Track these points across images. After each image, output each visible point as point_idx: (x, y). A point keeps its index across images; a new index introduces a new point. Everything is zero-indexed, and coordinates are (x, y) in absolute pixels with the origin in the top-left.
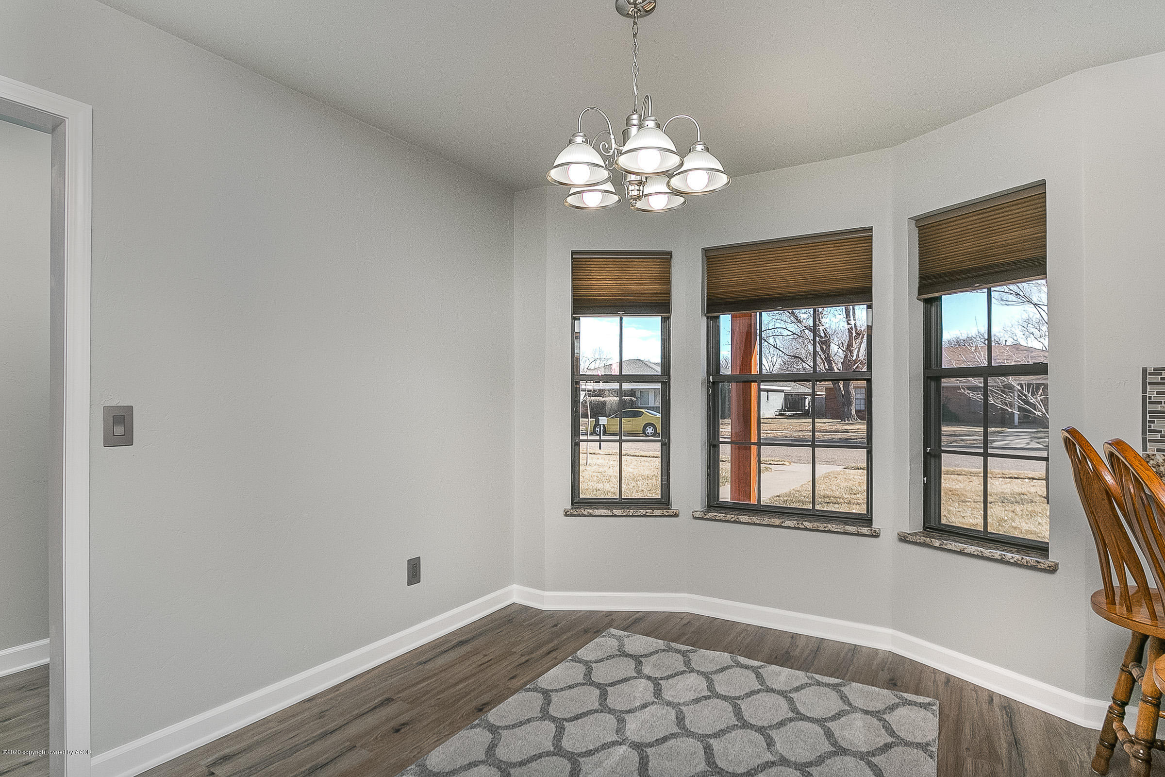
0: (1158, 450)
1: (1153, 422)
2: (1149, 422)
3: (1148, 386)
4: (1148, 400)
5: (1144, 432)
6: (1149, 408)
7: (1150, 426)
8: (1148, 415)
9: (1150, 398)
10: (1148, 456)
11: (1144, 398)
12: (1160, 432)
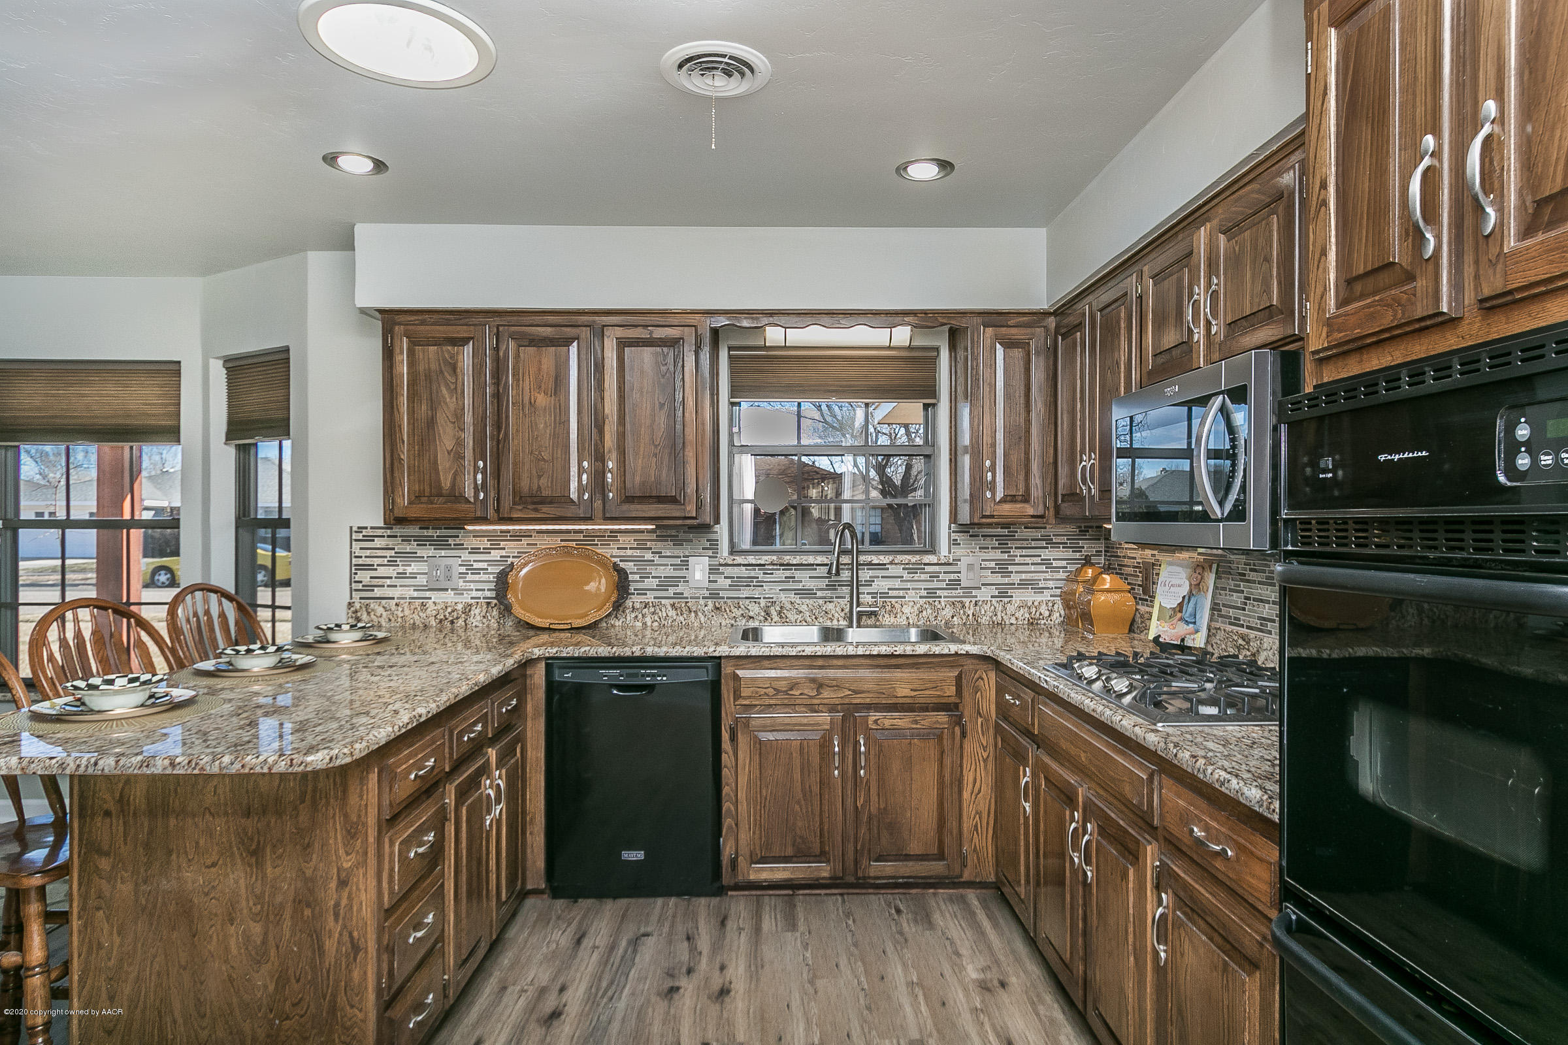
0: (360, 598)
1: (357, 574)
2: (355, 574)
3: (354, 542)
4: (354, 555)
5: (350, 583)
6: (355, 561)
7: (355, 578)
8: (354, 568)
9: (355, 552)
11: (351, 552)
12: (362, 582)
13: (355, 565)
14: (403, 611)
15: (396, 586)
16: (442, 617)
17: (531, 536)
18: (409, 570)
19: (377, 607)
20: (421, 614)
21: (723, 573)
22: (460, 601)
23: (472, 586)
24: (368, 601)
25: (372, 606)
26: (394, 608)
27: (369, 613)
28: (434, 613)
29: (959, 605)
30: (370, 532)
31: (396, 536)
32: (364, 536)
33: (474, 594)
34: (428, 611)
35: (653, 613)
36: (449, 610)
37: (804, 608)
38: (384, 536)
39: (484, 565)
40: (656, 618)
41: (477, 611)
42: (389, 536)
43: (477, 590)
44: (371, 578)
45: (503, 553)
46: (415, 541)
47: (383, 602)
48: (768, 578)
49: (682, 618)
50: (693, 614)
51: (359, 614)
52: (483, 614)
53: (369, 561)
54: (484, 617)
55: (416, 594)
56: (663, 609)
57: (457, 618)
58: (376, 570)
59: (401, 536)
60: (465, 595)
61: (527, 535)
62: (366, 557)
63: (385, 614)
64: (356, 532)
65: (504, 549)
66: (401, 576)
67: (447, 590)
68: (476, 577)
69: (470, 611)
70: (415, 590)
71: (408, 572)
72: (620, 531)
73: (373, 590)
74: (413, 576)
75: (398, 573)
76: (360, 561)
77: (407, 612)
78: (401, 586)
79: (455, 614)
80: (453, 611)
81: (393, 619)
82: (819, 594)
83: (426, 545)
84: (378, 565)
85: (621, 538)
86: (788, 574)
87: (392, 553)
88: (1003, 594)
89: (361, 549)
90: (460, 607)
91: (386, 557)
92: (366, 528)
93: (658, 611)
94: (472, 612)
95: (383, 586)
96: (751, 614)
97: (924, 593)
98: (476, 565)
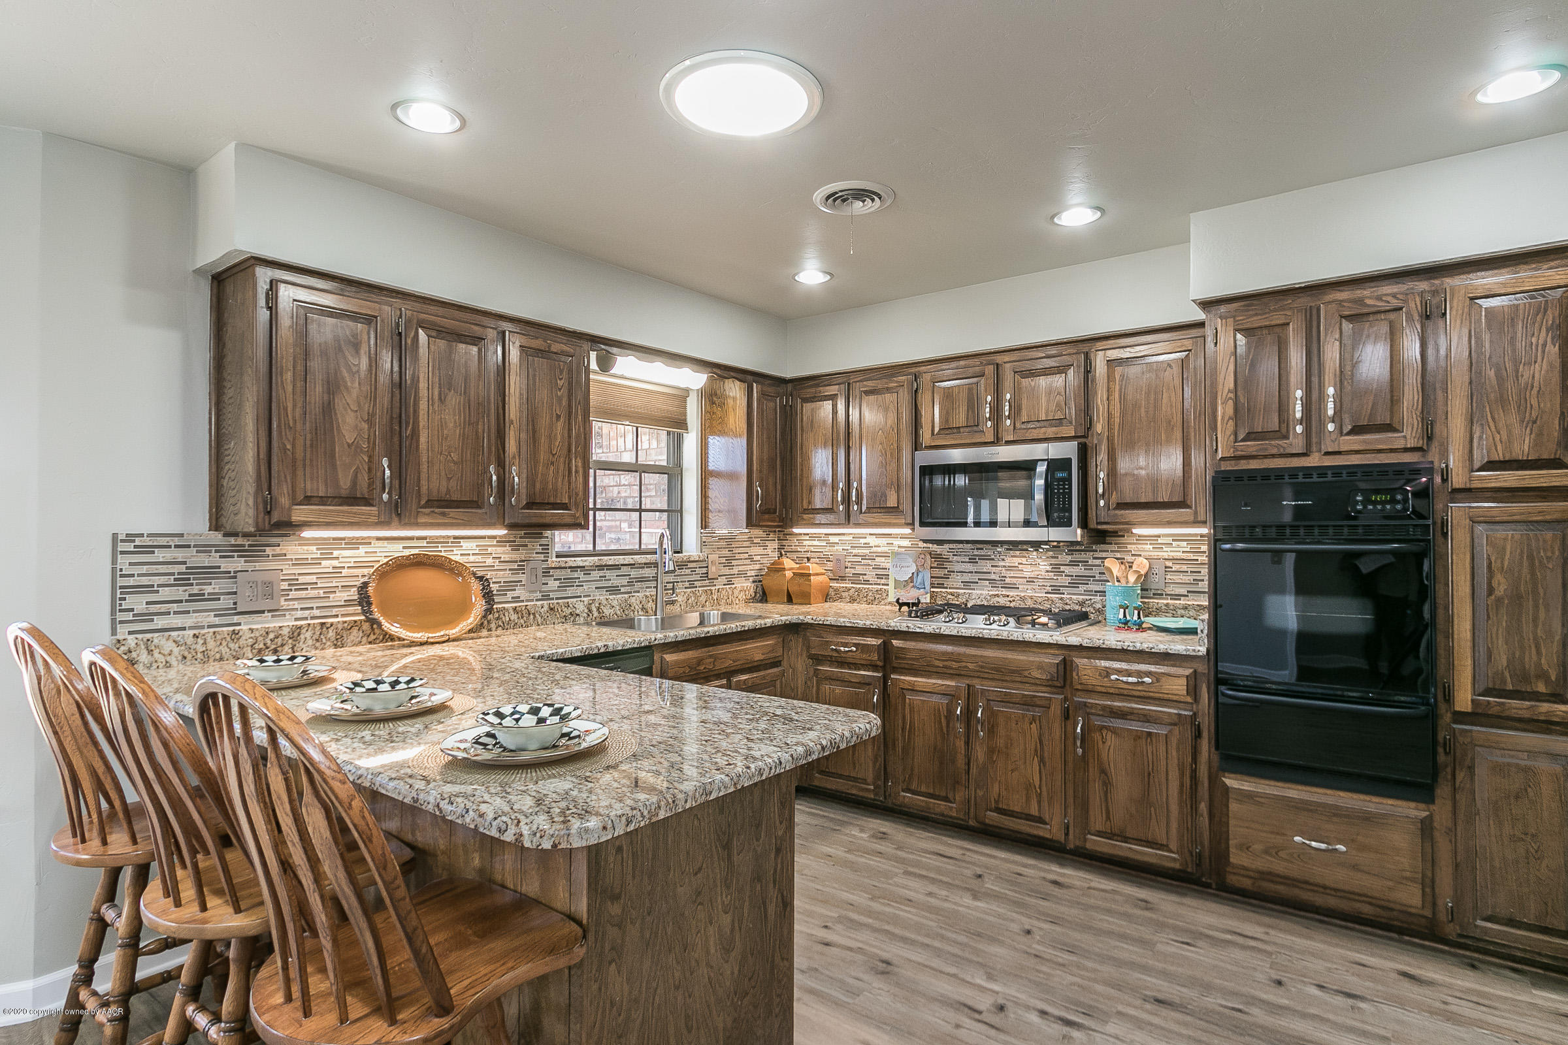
0: (130, 633)
1: (124, 599)
2: (121, 599)
3: (119, 556)
4: (119, 573)
5: (113, 613)
6: (121, 582)
7: (121, 605)
8: (119, 591)
9: (121, 570)
10: (119, 641)
11: (114, 570)
12: (132, 610)
13: (121, 587)
14: (205, 643)
15: (188, 612)
16: (261, 646)
17: (370, 543)
18: (208, 589)
19: (163, 642)
20: (232, 645)
21: (552, 576)
22: (285, 624)
23: (297, 605)
24: (149, 636)
25: (156, 641)
26: (190, 640)
27: (150, 652)
28: (251, 641)
29: (709, 592)
30: (147, 541)
31: (189, 546)
32: (135, 547)
33: (299, 614)
34: (242, 642)
35: (498, 619)
36: (271, 636)
37: (615, 603)
38: (170, 547)
39: (313, 579)
40: (500, 623)
41: (308, 635)
42: (176, 546)
43: (302, 609)
44: (147, 603)
45: (335, 563)
46: (216, 551)
47: (174, 634)
48: (587, 578)
49: (522, 621)
50: (532, 617)
51: (134, 655)
52: (316, 636)
53: (145, 581)
54: (317, 640)
55: (217, 621)
56: (506, 614)
57: (282, 645)
58: (158, 592)
59: (195, 546)
60: (287, 617)
61: (366, 542)
62: (139, 575)
63: (176, 650)
64: (122, 541)
65: (337, 558)
66: (195, 598)
67: (263, 612)
68: (303, 594)
69: (299, 634)
70: (216, 616)
71: (206, 592)
72: (463, 538)
73: (152, 620)
74: (214, 597)
75: (190, 595)
76: (131, 582)
77: (211, 644)
78: (194, 611)
79: (279, 641)
80: (277, 637)
81: (189, 657)
82: (623, 590)
83: (233, 557)
84: (159, 586)
85: (464, 544)
86: (601, 573)
87: (182, 568)
88: (730, 583)
89: (130, 564)
90: (285, 631)
91: (173, 574)
92: (142, 535)
93: (502, 616)
94: (302, 636)
95: (169, 613)
96: (578, 612)
97: (687, 584)
98: (302, 579)
